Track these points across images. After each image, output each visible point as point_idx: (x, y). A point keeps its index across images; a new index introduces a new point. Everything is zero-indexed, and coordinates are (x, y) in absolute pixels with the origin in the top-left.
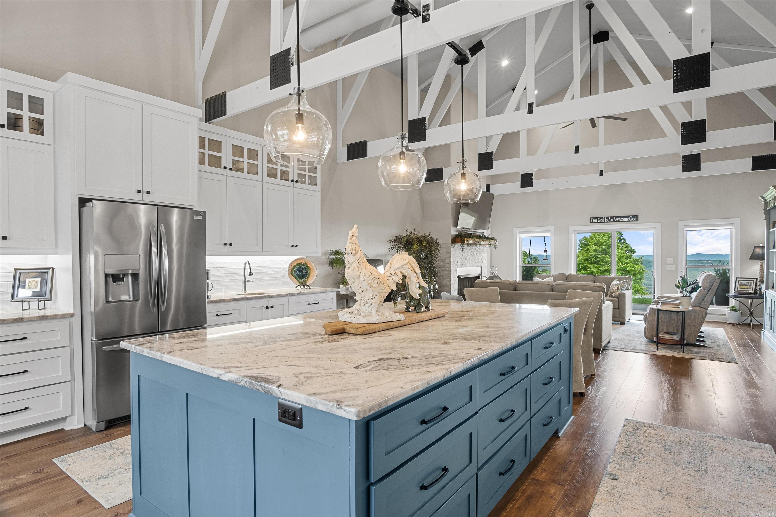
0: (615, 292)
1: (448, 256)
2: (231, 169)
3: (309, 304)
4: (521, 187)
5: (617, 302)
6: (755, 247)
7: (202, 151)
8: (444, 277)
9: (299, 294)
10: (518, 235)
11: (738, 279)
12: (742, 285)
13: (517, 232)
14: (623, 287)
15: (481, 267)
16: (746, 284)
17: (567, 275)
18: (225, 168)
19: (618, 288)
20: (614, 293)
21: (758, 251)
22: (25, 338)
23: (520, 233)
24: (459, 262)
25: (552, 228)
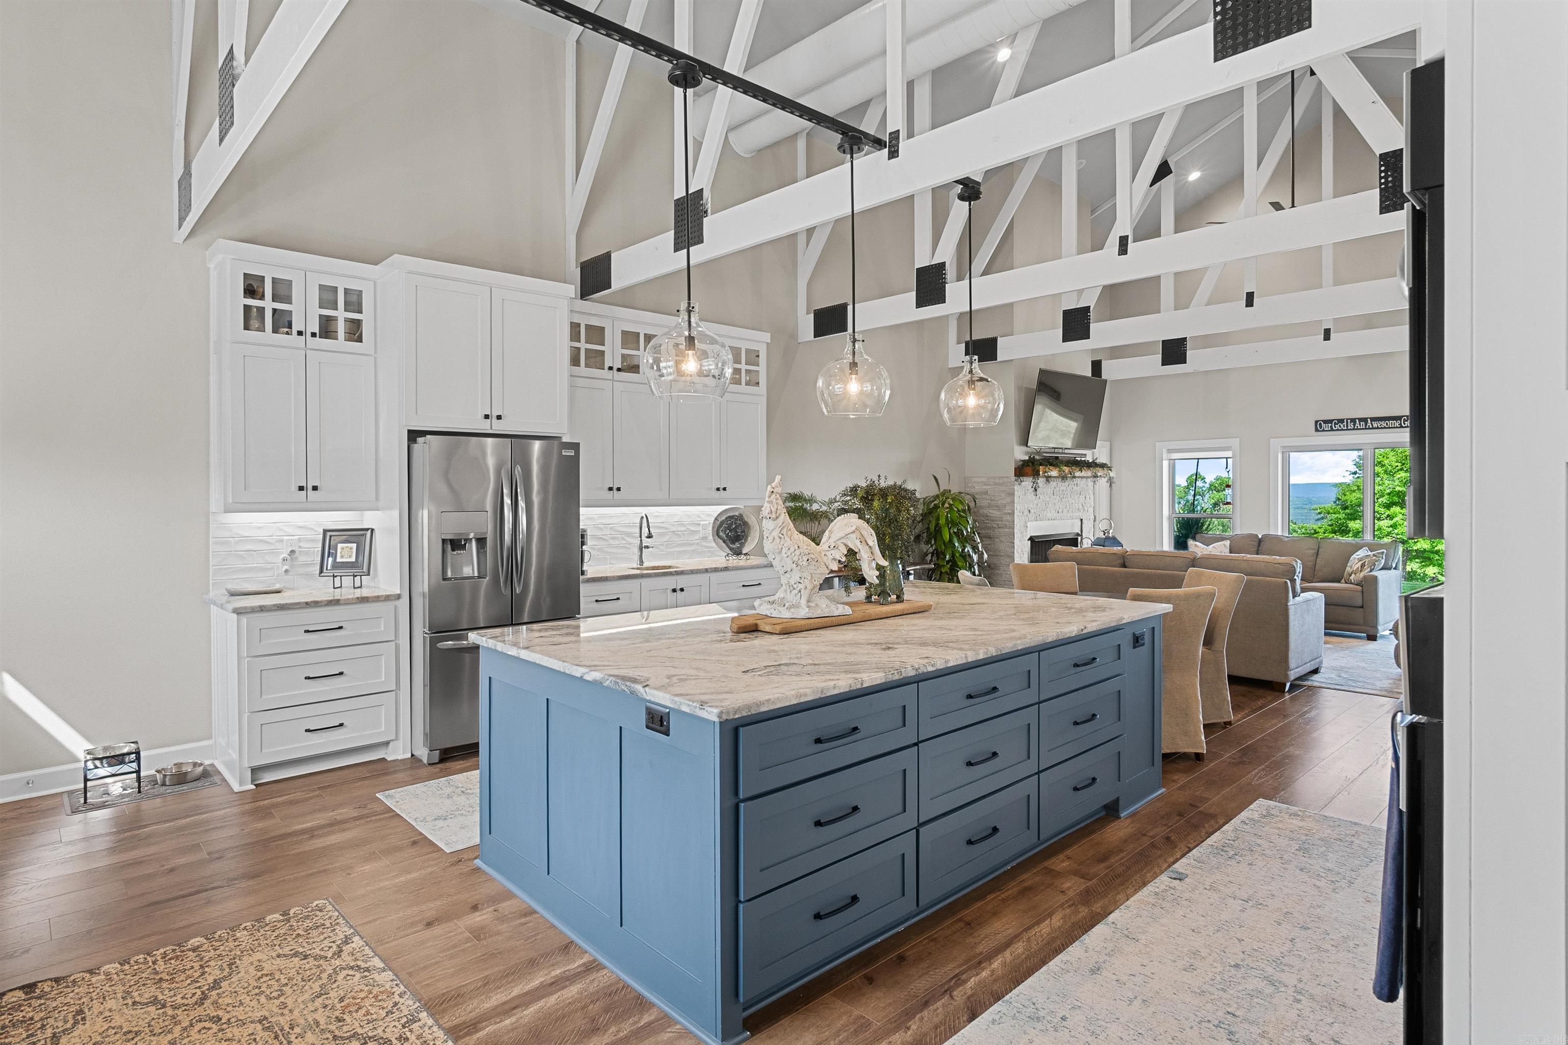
0: (1355, 574)
1: (1008, 500)
2: (619, 370)
3: (744, 586)
4: (1163, 364)
5: (1360, 594)
7: (576, 344)
8: (1002, 539)
9: (726, 569)
10: (1165, 456)
13: (1165, 451)
14: (1374, 565)
15: (1082, 520)
17: (1260, 537)
18: (611, 368)
19: (1363, 566)
20: (1353, 575)
22: (341, 628)
23: (1170, 451)
24: (1032, 511)
25: (1235, 443)
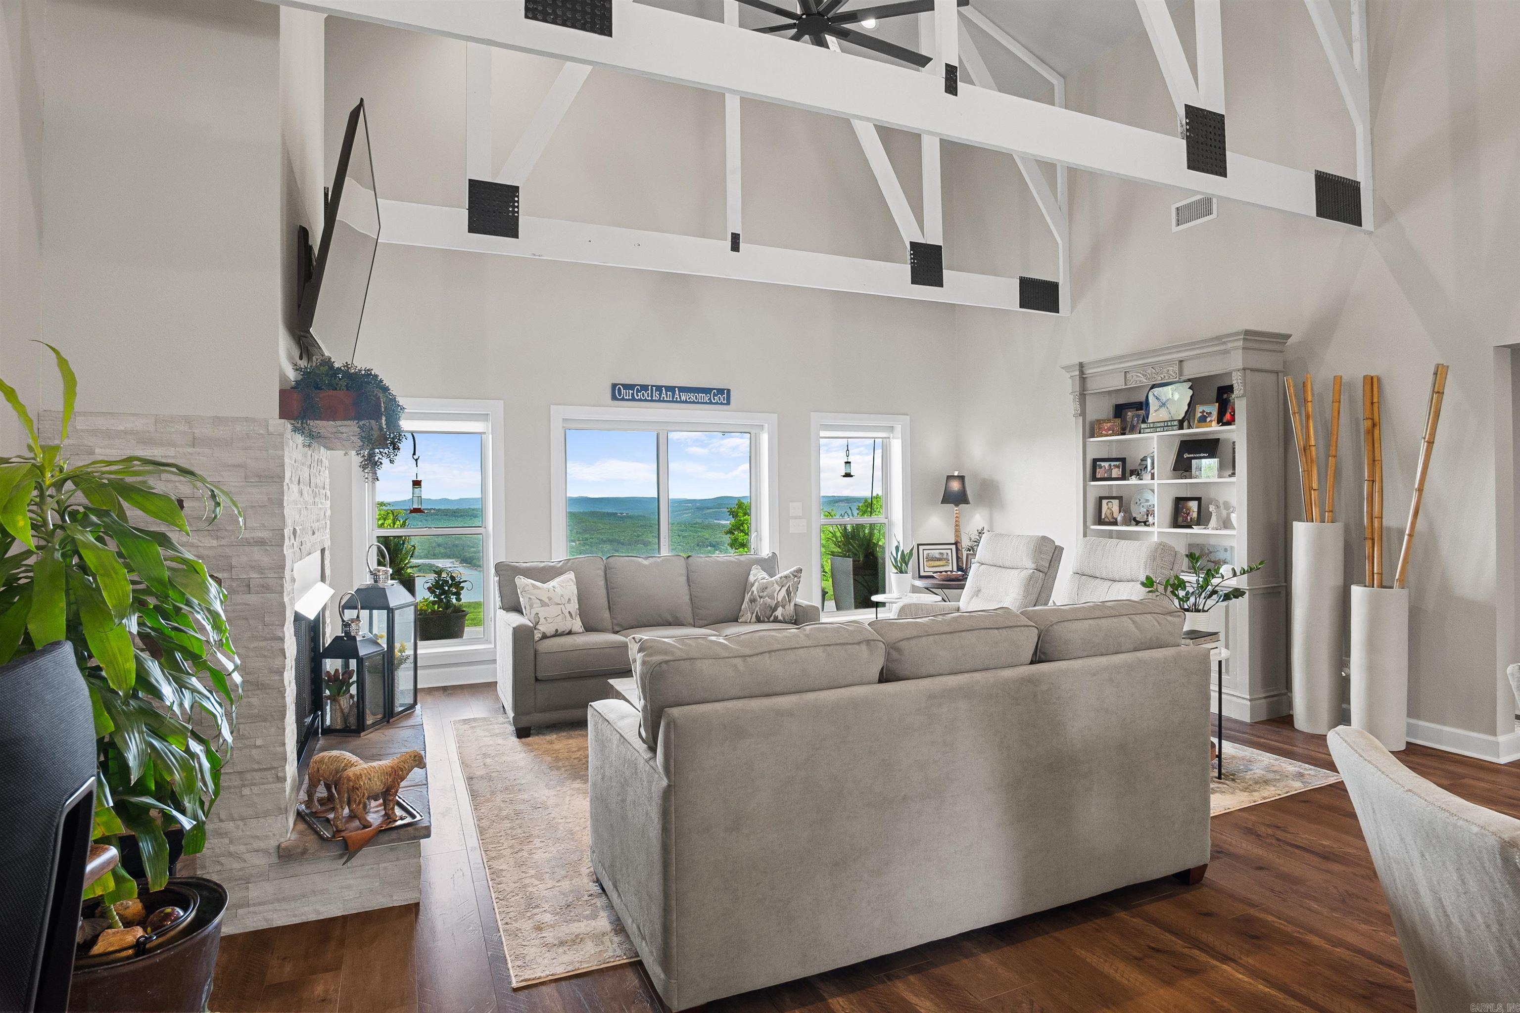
0: (783, 607)
4: (471, 230)
6: (950, 478)
11: (921, 548)
12: (930, 559)
15: (323, 551)
16: (938, 556)
20: (780, 610)
21: (955, 486)
25: (496, 407)
